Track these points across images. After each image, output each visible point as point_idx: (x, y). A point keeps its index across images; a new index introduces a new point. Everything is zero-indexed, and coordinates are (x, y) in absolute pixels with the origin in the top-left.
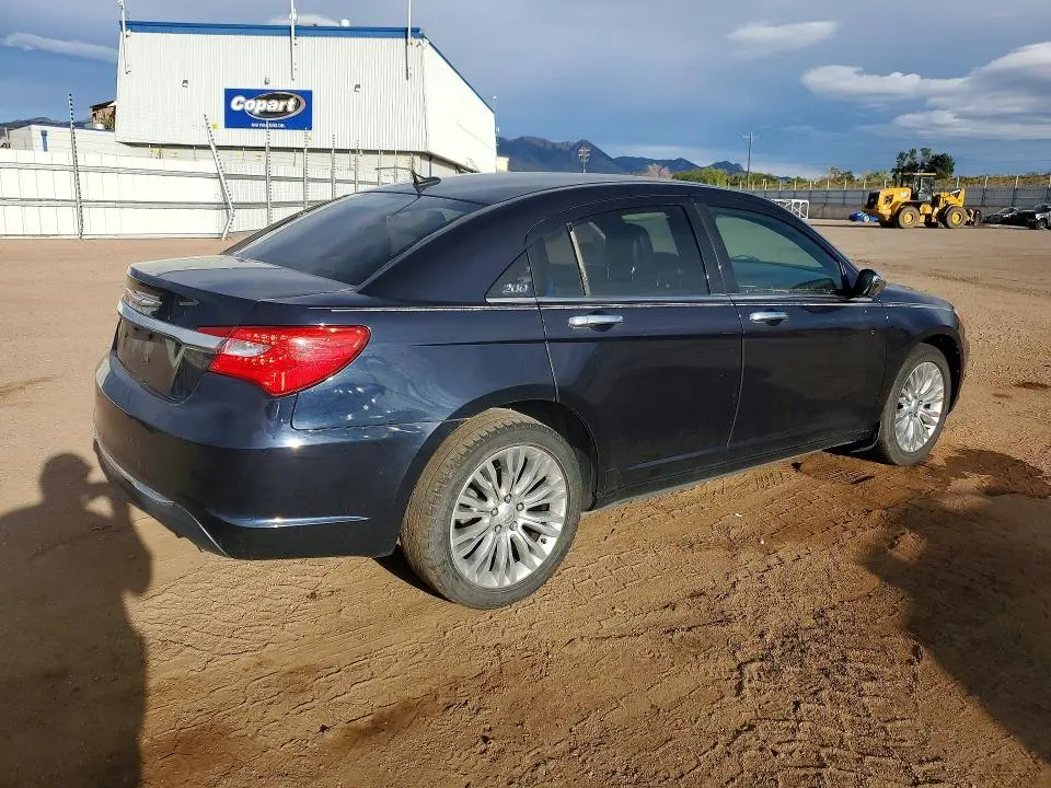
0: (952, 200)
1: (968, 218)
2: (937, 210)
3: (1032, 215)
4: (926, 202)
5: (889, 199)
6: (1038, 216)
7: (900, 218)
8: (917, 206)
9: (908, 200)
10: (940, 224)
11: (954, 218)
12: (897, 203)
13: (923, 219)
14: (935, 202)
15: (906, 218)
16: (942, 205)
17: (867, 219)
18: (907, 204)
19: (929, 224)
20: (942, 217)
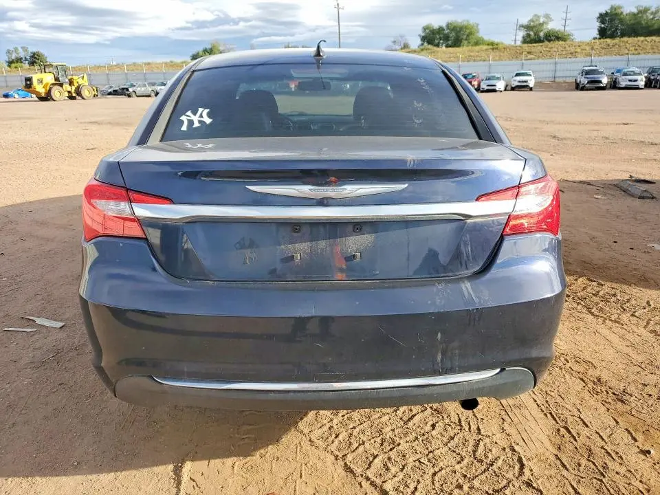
0: (81, 81)
1: (94, 93)
2: (74, 88)
3: (127, 90)
4: (66, 83)
5: (40, 81)
6: (131, 90)
7: (52, 94)
8: (61, 85)
9: (53, 82)
10: (77, 97)
11: (85, 93)
12: (47, 84)
13: (67, 94)
14: (71, 83)
15: (56, 93)
16: (76, 85)
17: (17, 96)
18: (53, 84)
19: (71, 98)
20: (78, 92)
